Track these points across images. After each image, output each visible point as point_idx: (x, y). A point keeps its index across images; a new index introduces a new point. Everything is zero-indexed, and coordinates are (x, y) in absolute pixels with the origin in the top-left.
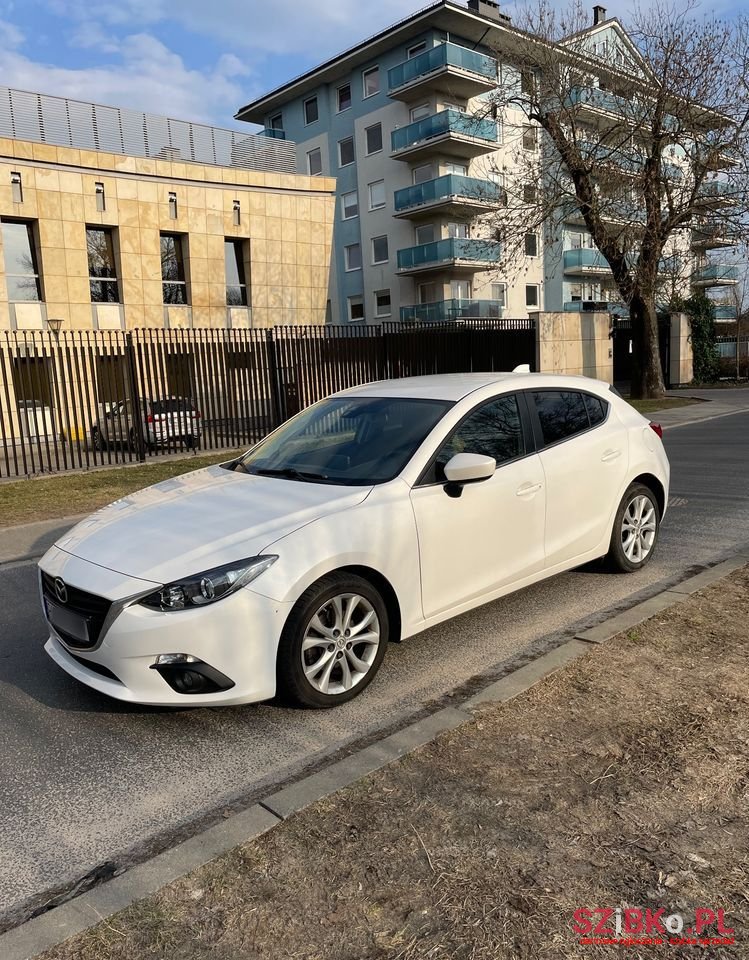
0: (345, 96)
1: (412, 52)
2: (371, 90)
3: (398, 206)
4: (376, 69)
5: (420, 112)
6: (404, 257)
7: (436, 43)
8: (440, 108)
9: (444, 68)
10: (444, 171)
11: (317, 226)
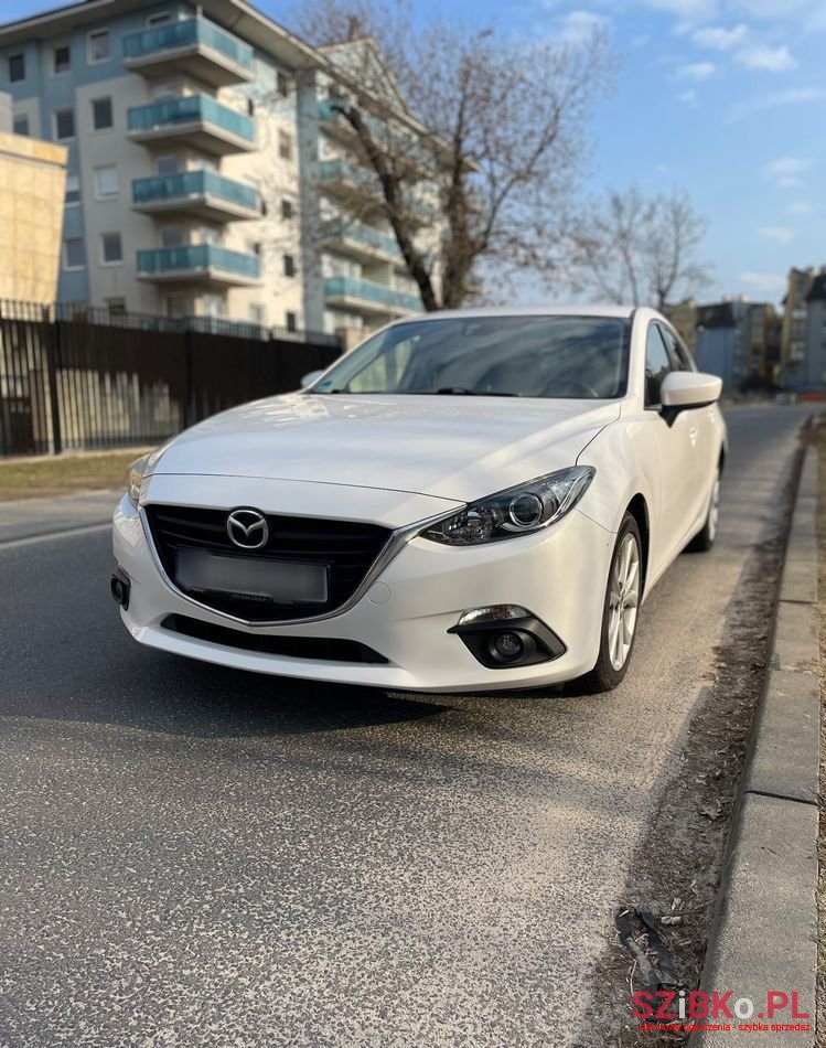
0: (62, 58)
1: (153, 21)
2: (98, 57)
3: (137, 197)
4: (105, 34)
5: (162, 92)
6: (146, 259)
7: (183, 17)
8: (187, 93)
9: (193, 46)
10: (193, 166)
11: (41, 204)
